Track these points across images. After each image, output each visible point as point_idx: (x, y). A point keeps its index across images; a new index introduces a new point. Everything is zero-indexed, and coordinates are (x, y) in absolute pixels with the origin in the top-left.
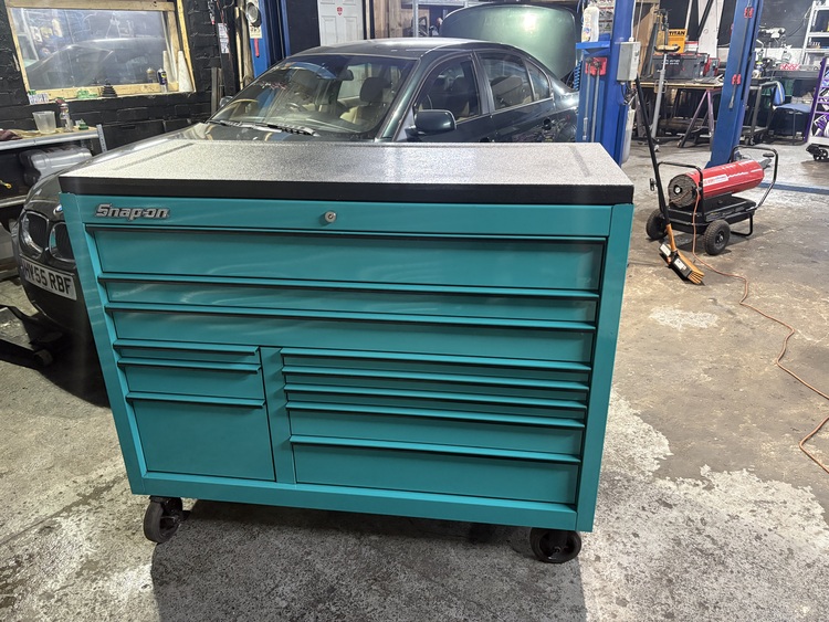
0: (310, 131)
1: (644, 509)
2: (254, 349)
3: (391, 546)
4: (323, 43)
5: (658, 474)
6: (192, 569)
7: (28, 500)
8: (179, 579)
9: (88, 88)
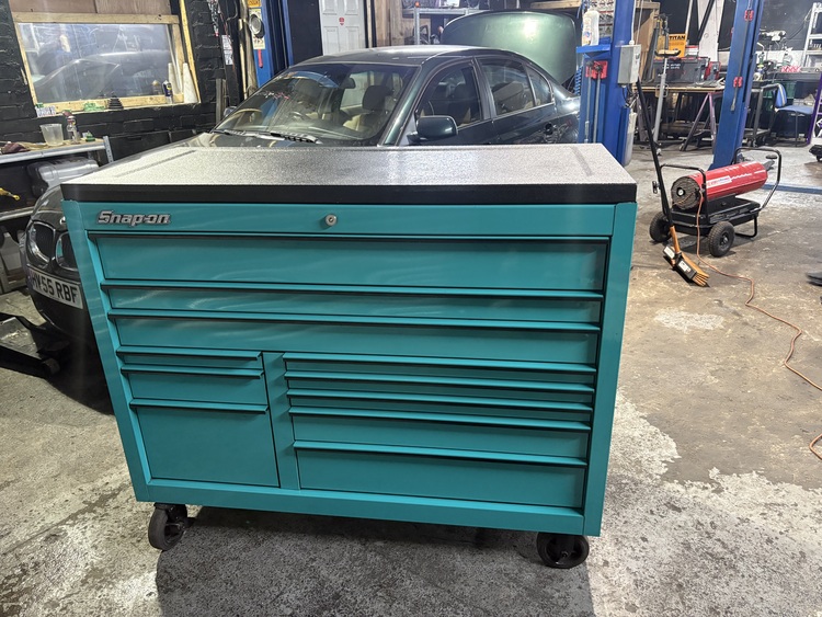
0: (313, 139)
1: (652, 512)
2: (256, 354)
3: (397, 552)
4: (326, 52)
5: (666, 477)
6: (197, 577)
7: (35, 508)
8: (184, 586)
9: (95, 101)
